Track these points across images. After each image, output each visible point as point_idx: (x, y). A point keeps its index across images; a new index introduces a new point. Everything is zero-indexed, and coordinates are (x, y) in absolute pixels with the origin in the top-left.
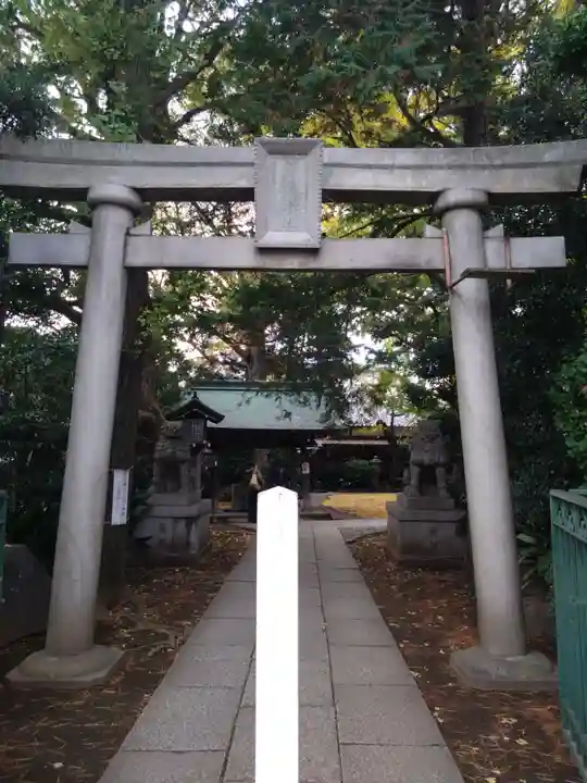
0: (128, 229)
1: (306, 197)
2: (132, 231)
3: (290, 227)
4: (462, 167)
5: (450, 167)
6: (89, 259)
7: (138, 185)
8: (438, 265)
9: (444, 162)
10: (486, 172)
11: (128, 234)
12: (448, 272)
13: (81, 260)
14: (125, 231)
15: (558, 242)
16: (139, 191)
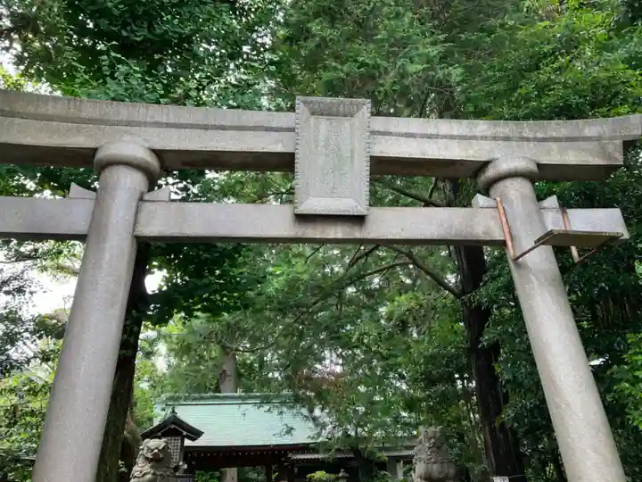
0: (142, 194)
1: (352, 162)
2: (147, 197)
3: (333, 193)
4: (507, 139)
5: (495, 138)
6: (90, 226)
7: (158, 147)
8: (498, 236)
9: (489, 133)
10: (532, 144)
11: (141, 199)
12: (509, 243)
13: (81, 228)
14: (137, 196)
15: (615, 213)
16: (158, 153)
